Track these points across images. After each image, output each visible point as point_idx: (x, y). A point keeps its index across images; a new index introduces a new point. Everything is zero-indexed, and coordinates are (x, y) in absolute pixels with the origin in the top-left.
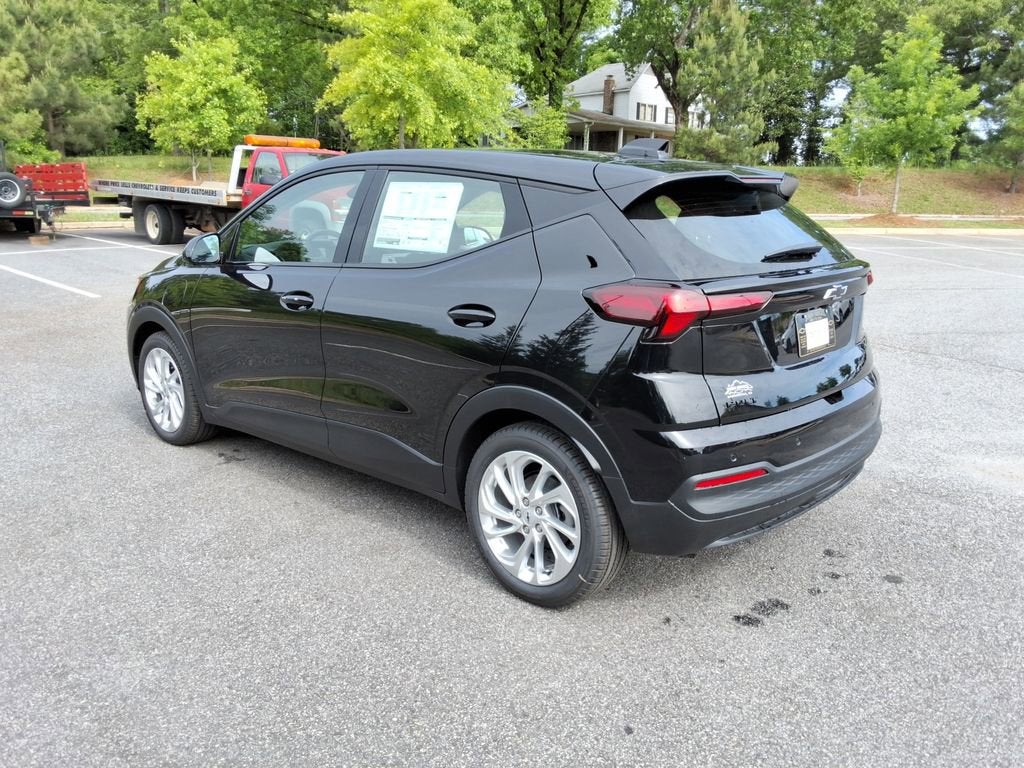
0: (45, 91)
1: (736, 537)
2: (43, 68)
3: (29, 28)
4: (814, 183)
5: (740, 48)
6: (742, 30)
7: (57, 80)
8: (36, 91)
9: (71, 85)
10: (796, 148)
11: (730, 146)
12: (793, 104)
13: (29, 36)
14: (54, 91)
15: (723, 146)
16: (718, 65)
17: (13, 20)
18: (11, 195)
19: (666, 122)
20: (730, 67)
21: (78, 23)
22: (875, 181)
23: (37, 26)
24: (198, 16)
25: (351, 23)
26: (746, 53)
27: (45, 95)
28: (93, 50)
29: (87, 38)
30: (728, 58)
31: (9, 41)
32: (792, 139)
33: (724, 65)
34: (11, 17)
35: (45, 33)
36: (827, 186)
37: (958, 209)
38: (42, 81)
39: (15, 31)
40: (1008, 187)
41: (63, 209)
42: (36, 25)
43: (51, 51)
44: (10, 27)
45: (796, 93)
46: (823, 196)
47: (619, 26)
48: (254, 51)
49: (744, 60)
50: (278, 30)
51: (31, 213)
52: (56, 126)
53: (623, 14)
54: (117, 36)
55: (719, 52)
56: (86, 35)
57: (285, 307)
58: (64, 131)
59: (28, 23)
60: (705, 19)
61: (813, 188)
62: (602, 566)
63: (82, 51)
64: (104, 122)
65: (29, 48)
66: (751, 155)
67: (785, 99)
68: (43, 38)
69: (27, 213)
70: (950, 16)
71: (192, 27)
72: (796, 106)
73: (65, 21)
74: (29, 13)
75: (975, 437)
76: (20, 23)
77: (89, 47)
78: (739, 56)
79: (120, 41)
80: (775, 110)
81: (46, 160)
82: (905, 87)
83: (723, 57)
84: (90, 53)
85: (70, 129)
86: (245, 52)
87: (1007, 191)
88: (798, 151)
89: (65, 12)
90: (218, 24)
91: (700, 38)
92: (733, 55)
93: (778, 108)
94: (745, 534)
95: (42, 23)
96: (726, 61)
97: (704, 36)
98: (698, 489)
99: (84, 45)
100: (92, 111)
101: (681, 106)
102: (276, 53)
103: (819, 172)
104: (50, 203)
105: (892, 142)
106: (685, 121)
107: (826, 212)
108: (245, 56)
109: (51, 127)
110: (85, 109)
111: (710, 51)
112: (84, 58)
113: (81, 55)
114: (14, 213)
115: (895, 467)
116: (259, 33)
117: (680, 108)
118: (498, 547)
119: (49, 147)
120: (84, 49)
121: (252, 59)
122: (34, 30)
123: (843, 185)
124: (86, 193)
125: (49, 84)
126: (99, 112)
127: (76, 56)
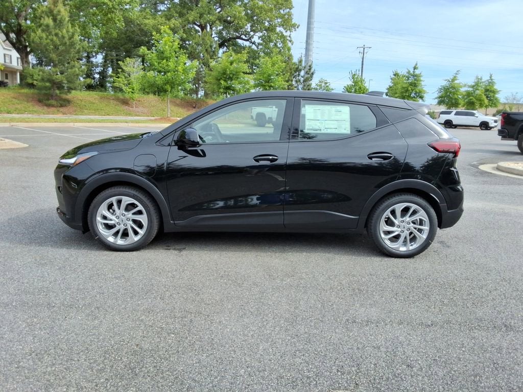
4: (111, 101)
5: (67, 27)
6: (67, 18)
15: (65, 79)
16: (56, 35)
19: (5, 62)
20: (63, 37)
22: (139, 101)
26: (71, 30)
33: (60, 36)
36: (118, 103)
37: (178, 115)
40: (194, 106)
46: (118, 108)
49: (70, 34)
55: (55, 28)
61: (112, 103)
70: (159, 26)
78: (68, 32)
82: (168, 59)
83: (58, 31)
87: (194, 108)
92: (64, 31)
96: (61, 33)
103: (113, 95)
105: (165, 84)
111: (51, 27)
123: (125, 102)
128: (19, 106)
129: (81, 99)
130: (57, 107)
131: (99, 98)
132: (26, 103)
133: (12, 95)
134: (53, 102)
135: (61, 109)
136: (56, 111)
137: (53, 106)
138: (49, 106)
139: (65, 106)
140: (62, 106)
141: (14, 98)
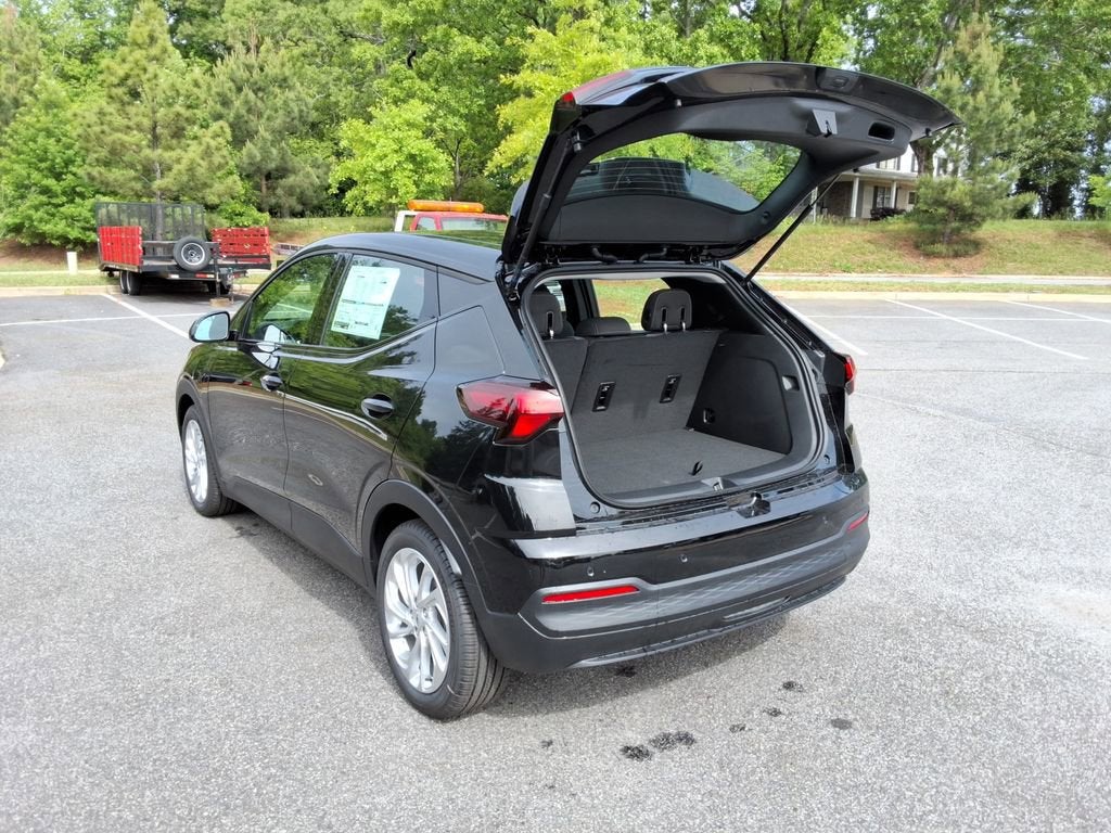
0: (258, 155)
1: (608, 658)
2: (257, 132)
3: (247, 95)
4: (1084, 241)
5: (991, 87)
6: (994, 68)
7: (269, 144)
8: (251, 156)
9: (283, 148)
10: (1073, 199)
11: (977, 199)
12: (1070, 147)
13: (247, 102)
14: (266, 156)
15: (968, 198)
16: (962, 107)
17: (234, 88)
18: (196, 259)
19: (911, 170)
20: (976, 109)
21: (290, 88)
23: (256, 93)
24: (406, 78)
25: (522, 83)
26: (997, 92)
27: (258, 159)
28: (305, 114)
29: (299, 103)
30: (975, 100)
31: (229, 108)
32: (1069, 188)
33: (970, 108)
34: (231, 84)
35: (262, 99)
38: (256, 145)
39: (234, 98)
41: (245, 272)
42: (254, 91)
43: (265, 116)
44: (229, 95)
45: (1073, 135)
46: (1096, 256)
47: (857, 66)
48: (459, 111)
49: (994, 100)
50: (482, 90)
51: (212, 276)
52: (268, 188)
53: (861, 53)
54: (332, 99)
55: (966, 93)
56: (299, 99)
57: (265, 387)
58: (274, 194)
59: (246, 90)
60: (951, 56)
61: (1085, 245)
62: (467, 678)
63: (293, 115)
64: (312, 185)
65: (245, 114)
66: (1004, 209)
67: (1058, 142)
68: (259, 103)
69: (209, 276)
71: (401, 88)
72: (1073, 150)
73: (280, 86)
74: (248, 81)
75: (1080, 562)
76: (239, 90)
77: (301, 111)
78: (988, 97)
79: (336, 104)
80: (1046, 154)
81: (256, 222)
83: (969, 98)
84: (301, 117)
85: (279, 191)
86: (450, 113)
88: (1076, 202)
89: (281, 77)
90: (425, 85)
91: (943, 77)
92: (982, 95)
93: (1049, 153)
94: (620, 656)
95: (259, 89)
96: (971, 102)
97: (947, 75)
98: (546, 603)
99: (296, 110)
100: (301, 174)
101: (925, 153)
102: (480, 112)
103: (1091, 228)
104: (233, 266)
106: (929, 169)
107: (1096, 274)
108: (450, 117)
109: (264, 189)
110: (294, 171)
111: (955, 92)
112: (296, 122)
113: (293, 119)
114: (198, 275)
115: (948, 591)
116: (464, 93)
117: (923, 157)
118: (399, 648)
119: (260, 210)
120: (296, 113)
121: (456, 120)
122: (252, 96)
124: (268, 257)
125: (261, 148)
126: (308, 175)
127: (288, 120)
128: (870, 258)
129: (1011, 239)
130: (946, 257)
131: (1055, 234)
132: (887, 251)
133: (867, 237)
134: (940, 248)
135: (955, 262)
136: (942, 266)
137: (938, 255)
138: (929, 255)
139: (966, 254)
140: (956, 255)
141: (869, 241)
